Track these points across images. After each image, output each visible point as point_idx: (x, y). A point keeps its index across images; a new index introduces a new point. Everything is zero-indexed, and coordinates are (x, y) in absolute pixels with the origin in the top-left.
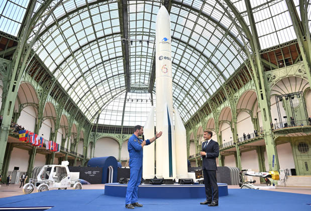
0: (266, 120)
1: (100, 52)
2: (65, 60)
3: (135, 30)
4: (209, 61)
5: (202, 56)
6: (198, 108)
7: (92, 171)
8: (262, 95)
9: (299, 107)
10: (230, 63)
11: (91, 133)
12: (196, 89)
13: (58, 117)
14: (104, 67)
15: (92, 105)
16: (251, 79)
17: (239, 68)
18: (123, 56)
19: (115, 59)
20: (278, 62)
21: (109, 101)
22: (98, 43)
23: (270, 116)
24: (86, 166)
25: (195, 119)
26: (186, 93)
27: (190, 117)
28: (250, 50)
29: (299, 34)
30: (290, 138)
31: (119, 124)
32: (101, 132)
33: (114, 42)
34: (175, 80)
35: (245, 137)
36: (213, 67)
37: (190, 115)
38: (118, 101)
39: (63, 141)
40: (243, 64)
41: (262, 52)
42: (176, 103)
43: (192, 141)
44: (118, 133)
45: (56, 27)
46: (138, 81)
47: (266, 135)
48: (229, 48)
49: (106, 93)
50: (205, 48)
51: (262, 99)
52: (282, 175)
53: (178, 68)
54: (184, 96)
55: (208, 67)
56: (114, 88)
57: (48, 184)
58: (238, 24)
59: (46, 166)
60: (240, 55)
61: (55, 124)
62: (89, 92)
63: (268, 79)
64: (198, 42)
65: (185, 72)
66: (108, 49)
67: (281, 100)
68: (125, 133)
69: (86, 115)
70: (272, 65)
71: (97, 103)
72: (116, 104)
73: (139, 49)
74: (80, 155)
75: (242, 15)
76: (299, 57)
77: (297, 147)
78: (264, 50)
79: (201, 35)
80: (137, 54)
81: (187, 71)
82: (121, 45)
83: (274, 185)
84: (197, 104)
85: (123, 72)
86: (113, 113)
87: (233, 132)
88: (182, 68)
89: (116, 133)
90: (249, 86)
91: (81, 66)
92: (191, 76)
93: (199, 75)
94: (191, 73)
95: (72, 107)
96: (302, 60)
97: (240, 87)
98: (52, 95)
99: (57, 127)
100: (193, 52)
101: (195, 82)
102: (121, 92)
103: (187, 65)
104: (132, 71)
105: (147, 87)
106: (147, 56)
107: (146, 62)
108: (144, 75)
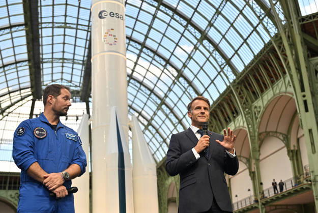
4: (205, 36)
5: (190, 27)
8: (305, 102)
10: (245, 41)
12: (180, 93)
16: (284, 73)
17: (261, 52)
18: (25, 24)
19: (8, 31)
26: (159, 102)
28: (282, 17)
34: (135, 75)
35: (275, 188)
36: (211, 49)
40: (270, 43)
41: (303, 19)
43: (172, 201)
44: (15, 188)
46: (59, 76)
47: (315, 181)
48: (241, 12)
50: (196, 10)
51: (307, 110)
53: (141, 51)
54: (154, 108)
55: (201, 48)
56: (6, 91)
60: (264, 25)
63: (316, 72)
65: (156, 57)
72: (10, 125)
78: (307, 17)
80: (56, 20)
81: (160, 57)
82: (21, 1)
84: (182, 124)
85: (25, 57)
87: (253, 178)
88: (152, 51)
89: (10, 188)
90: (283, 87)
92: (169, 67)
93: (185, 66)
94: (168, 62)
97: (263, 88)
100: (172, 18)
101: (177, 78)
102: (22, 99)
103: (160, 44)
104: (44, 56)
105: (78, 89)
106: (77, 24)
107: (76, 37)
108: (71, 65)
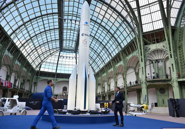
0: (143, 74)
1: (44, 25)
2: (19, 27)
3: (67, 12)
4: (113, 36)
5: (109, 33)
6: (104, 65)
7: (35, 101)
8: (142, 59)
9: (162, 67)
10: (125, 38)
11: (35, 76)
12: (104, 53)
13: (13, 64)
14: (46, 35)
15: (36, 58)
16: (136, 49)
17: (130, 42)
18: (59, 28)
19: (53, 30)
20: (152, 40)
21: (48, 56)
22: (42, 18)
23: (146, 72)
24: (31, 98)
25: (102, 71)
26: (97, 55)
27: (99, 69)
28: (137, 32)
29: (165, 25)
30: (155, 85)
31: (54, 71)
32: (42, 76)
33: (53, 18)
34: (91, 46)
36: (115, 40)
37: (99, 68)
38: (55, 57)
39: (16, 81)
40: (133, 40)
41: (144, 33)
42: (91, 60)
43: (99, 84)
44: (53, 77)
45: (14, 5)
46: (68, 45)
47: (142, 83)
48: (125, 29)
49: (46, 51)
50: (111, 28)
51: (142, 61)
52: (150, 106)
53: (93, 39)
54: (96, 56)
55: (112, 39)
56: (52, 48)
57: (4, 110)
58: (131, 15)
59: (3, 98)
60: (131, 34)
61: (10, 69)
62: (35, 50)
63: (146, 50)
64: (106, 24)
66: (49, 23)
67: (152, 63)
68: (58, 77)
69: (32, 64)
70: (148, 42)
71: (40, 57)
72: (53, 58)
73: (69, 25)
74: (27, 90)
75: (134, 10)
76: (164, 38)
77: (159, 90)
78: (145, 32)
79: (109, 20)
80: (68, 28)
81: (99, 41)
82: (58, 21)
83: (145, 112)
84: (104, 62)
85: (58, 38)
86: (50, 65)
87: (124, 80)
88: (96, 39)
89: (52, 77)
90: (136, 53)
91: (30, 33)
93: (106, 45)
94: (101, 43)
95: (23, 59)
96: (165, 40)
97: (129, 53)
98: (9, 50)
99: (11, 72)
100: (103, 30)
101: (104, 48)
102: (57, 51)
103: (99, 37)
104: (64, 38)
105: (74, 49)
106: (74, 29)
107: (74, 33)
108: (72, 42)
